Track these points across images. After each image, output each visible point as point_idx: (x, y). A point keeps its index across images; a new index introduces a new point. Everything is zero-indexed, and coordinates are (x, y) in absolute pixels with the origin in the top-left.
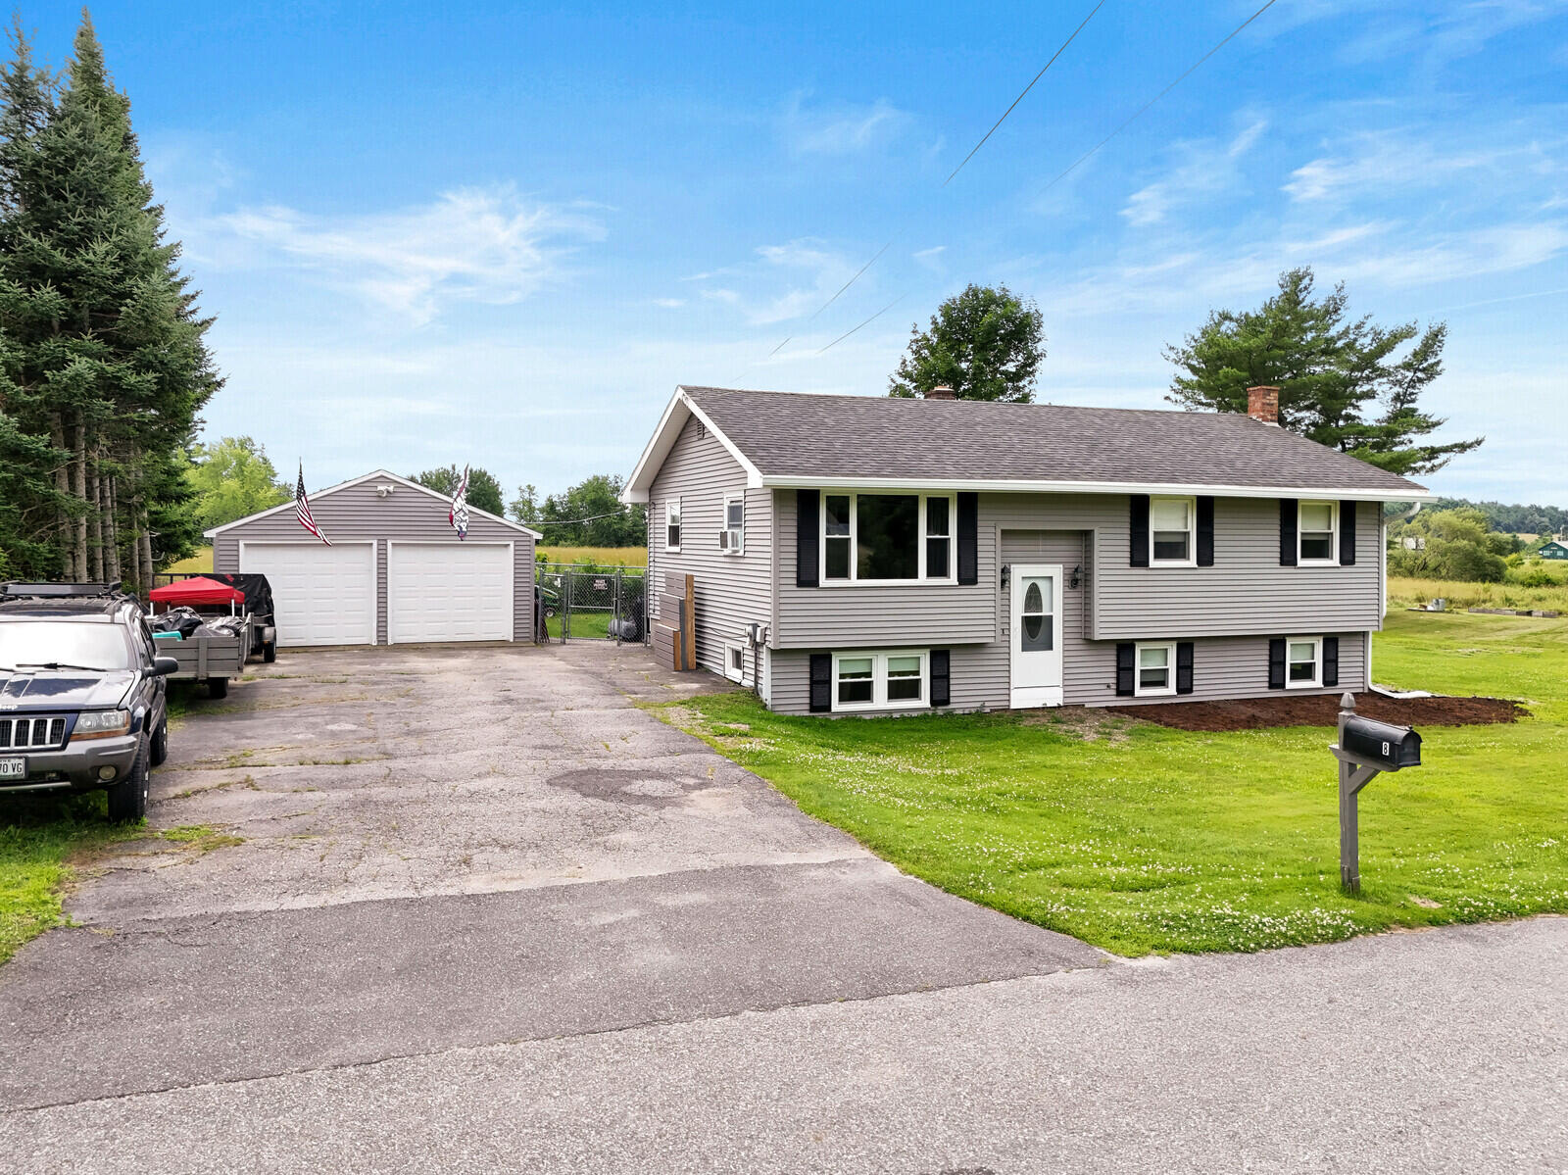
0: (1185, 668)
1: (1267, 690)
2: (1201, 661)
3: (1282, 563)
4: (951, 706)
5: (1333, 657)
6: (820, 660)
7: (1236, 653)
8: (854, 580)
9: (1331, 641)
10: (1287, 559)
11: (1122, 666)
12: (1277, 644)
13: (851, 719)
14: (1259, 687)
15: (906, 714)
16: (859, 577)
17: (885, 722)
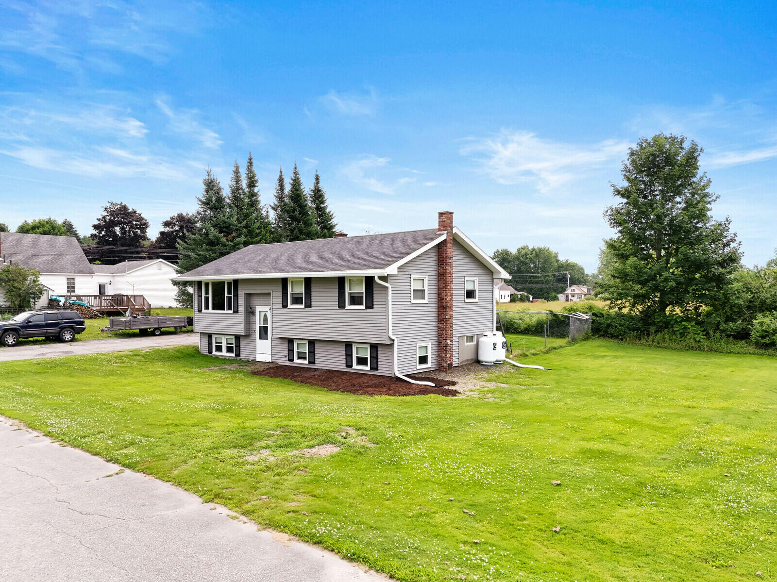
0: (312, 352)
1: (345, 367)
2: (319, 350)
3: (339, 307)
4: (241, 357)
5: (375, 356)
6: (210, 336)
7: (333, 349)
8: (210, 310)
9: (374, 347)
10: (342, 305)
11: (289, 349)
12: (349, 345)
13: (217, 357)
14: (341, 366)
15: (230, 358)
16: (213, 309)
17: (225, 360)
